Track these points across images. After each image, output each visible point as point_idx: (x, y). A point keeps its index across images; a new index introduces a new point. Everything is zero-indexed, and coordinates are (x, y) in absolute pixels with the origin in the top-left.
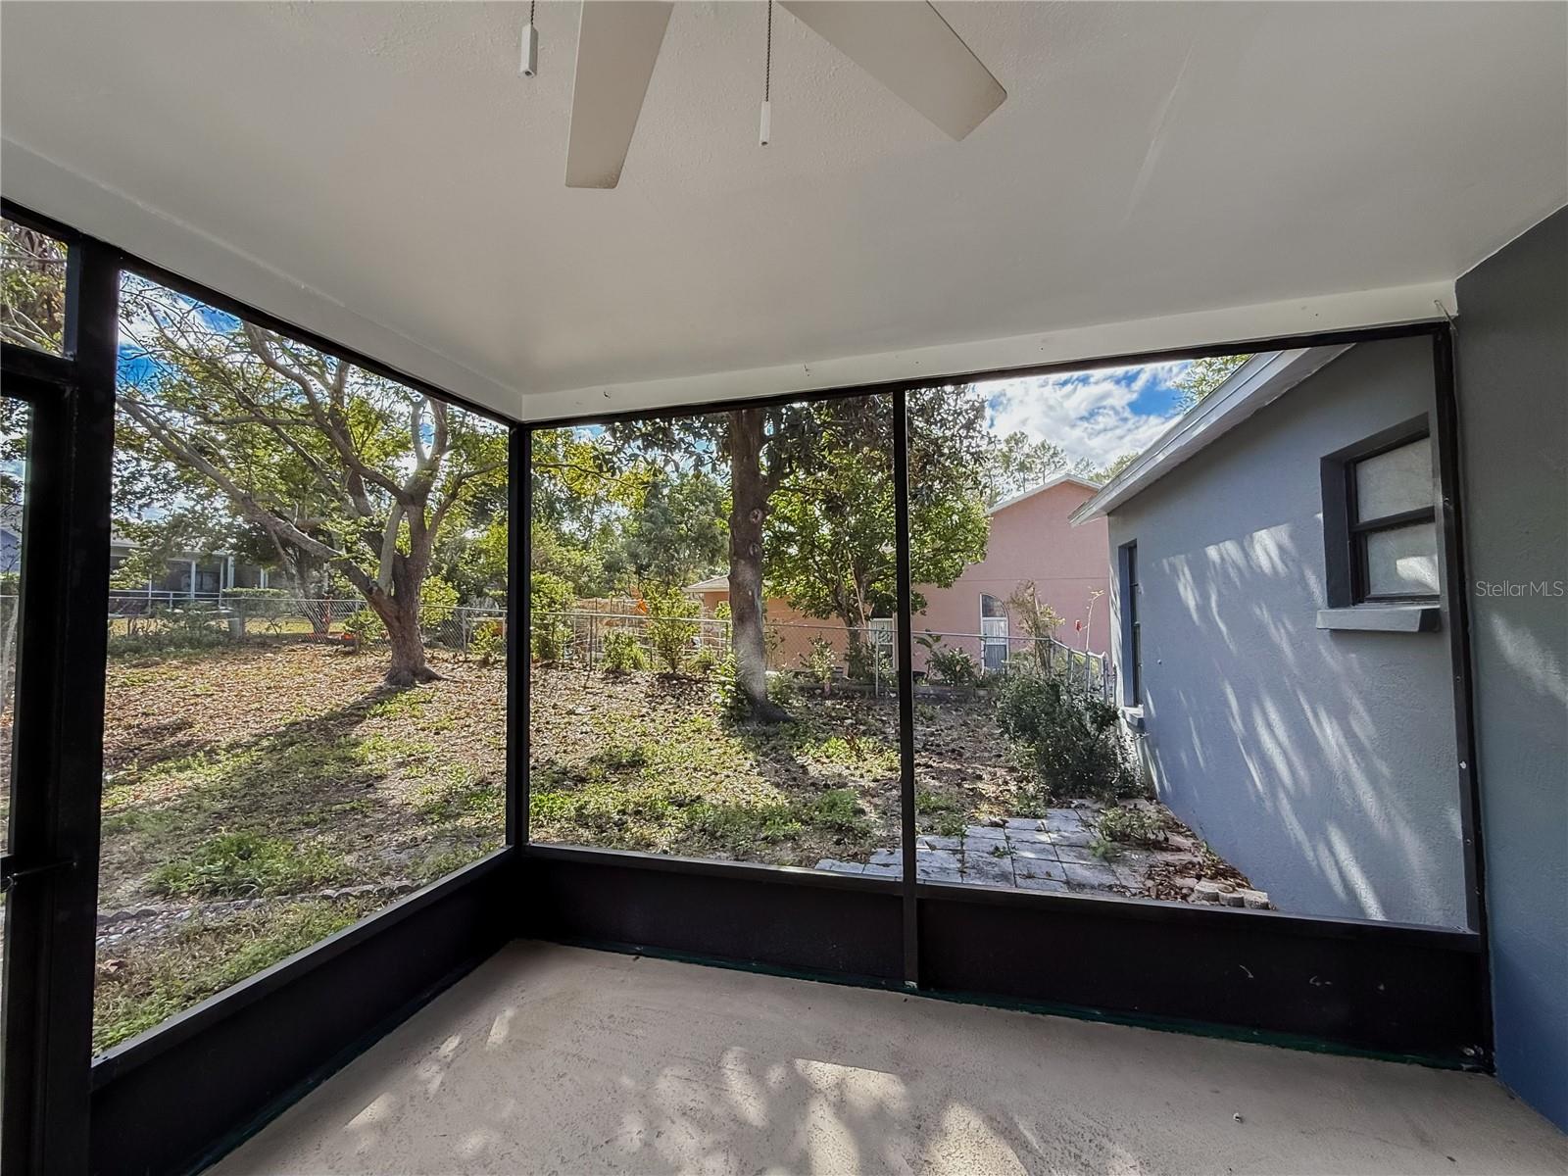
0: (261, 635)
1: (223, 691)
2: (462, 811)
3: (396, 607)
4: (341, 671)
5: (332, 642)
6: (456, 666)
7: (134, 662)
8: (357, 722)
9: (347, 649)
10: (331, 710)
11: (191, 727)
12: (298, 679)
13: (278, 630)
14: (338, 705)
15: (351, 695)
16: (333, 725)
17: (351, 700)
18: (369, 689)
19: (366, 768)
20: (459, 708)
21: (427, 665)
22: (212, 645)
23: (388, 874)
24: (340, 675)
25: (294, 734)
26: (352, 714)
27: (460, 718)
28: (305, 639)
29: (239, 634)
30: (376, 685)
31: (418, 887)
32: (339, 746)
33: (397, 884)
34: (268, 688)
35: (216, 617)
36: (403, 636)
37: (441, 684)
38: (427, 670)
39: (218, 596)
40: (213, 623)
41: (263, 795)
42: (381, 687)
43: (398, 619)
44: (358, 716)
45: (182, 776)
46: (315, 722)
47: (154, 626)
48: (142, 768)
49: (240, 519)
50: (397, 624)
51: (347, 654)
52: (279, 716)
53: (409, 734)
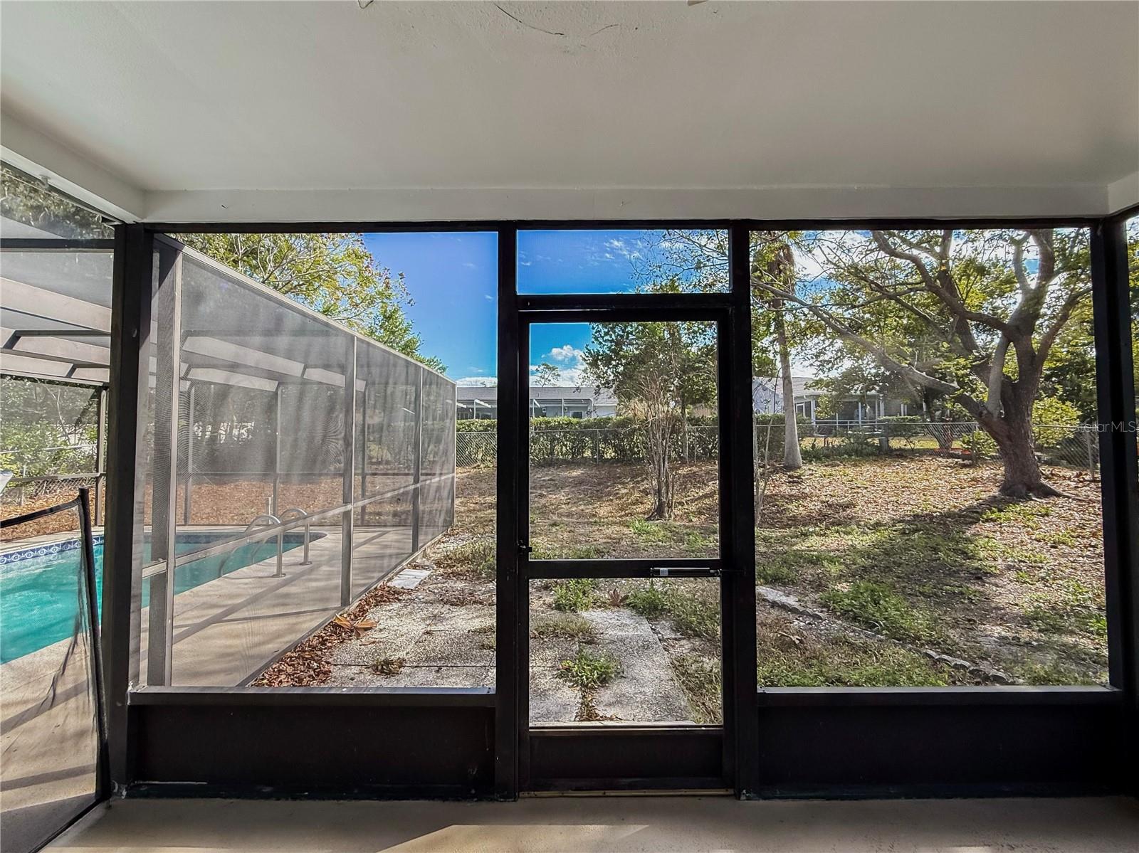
0: (900, 449)
1: (874, 486)
2: (1077, 630)
3: (1006, 427)
4: (959, 480)
5: (952, 456)
6: (1080, 485)
7: (827, 463)
8: (972, 523)
9: (966, 462)
10: (949, 509)
11: (854, 507)
12: (925, 483)
13: (913, 446)
14: (955, 507)
15: (966, 500)
16: (950, 522)
17: (967, 504)
18: (984, 496)
19: (977, 564)
20: (1083, 527)
21: (1043, 481)
22: (869, 455)
23: (987, 660)
24: (959, 483)
25: (921, 522)
26: (967, 516)
27: (1083, 537)
28: (932, 453)
29: (885, 448)
30: (991, 494)
31: (1013, 684)
32: (953, 539)
33: (993, 672)
34: (903, 487)
35: (872, 436)
36: (1015, 454)
37: (1060, 501)
38: (1043, 485)
39: (875, 422)
40: (869, 440)
41: (894, 562)
42: (995, 497)
43: (1009, 438)
44: (973, 518)
45: (846, 537)
46: (936, 517)
47: (836, 442)
48: (827, 528)
49: (883, 369)
50: (1008, 443)
51: (964, 466)
52: (909, 508)
53: (1022, 542)
